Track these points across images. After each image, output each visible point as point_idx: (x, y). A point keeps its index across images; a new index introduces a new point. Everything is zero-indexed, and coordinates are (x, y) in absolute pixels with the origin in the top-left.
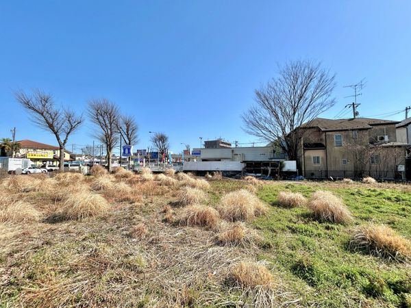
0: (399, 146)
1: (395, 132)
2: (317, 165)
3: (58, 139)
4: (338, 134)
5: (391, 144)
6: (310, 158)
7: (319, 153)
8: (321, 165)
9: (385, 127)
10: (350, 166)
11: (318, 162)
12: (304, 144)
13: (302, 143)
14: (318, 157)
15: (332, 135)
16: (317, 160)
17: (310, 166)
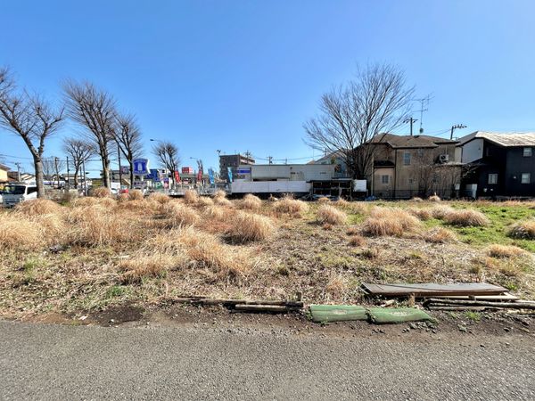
0: (457, 166)
1: (454, 152)
2: (386, 185)
3: (30, 146)
4: (407, 151)
5: (450, 163)
6: (378, 176)
7: (388, 172)
8: (389, 185)
9: (446, 146)
10: (415, 185)
11: (387, 182)
12: (375, 162)
13: (372, 161)
14: (387, 176)
15: (402, 153)
16: (385, 178)
17: (379, 185)
